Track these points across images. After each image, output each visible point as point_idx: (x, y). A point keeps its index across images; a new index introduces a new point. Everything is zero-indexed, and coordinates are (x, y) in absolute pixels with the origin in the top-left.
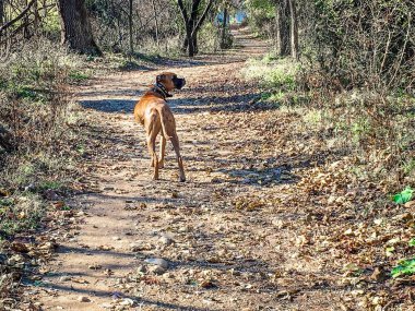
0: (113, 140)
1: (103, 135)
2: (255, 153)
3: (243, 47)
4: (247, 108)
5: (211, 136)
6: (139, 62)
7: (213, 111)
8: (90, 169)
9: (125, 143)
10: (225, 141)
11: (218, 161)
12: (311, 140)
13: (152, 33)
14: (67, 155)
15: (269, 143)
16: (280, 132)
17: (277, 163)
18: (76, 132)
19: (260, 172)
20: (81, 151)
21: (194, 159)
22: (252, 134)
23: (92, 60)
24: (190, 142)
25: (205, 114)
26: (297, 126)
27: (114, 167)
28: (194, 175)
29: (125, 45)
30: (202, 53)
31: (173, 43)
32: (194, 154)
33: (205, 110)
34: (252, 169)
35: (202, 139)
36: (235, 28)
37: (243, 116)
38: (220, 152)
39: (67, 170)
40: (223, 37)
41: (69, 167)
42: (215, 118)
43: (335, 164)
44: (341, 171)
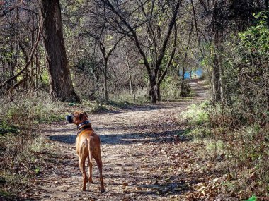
0: (64, 164)
1: (58, 160)
2: (164, 172)
3: (198, 95)
4: (171, 141)
5: (137, 161)
6: (109, 107)
7: (145, 142)
8: (38, 183)
9: (72, 165)
10: (145, 164)
11: (135, 178)
12: (206, 163)
13: (127, 85)
14: (24, 173)
15: (177, 165)
16: (187, 157)
17: (177, 179)
18: (38, 158)
19: (162, 186)
20: (37, 171)
21: (119, 176)
22: (167, 159)
23: (72, 105)
24: (120, 165)
25: (139, 144)
26: (200, 153)
27: (56, 182)
28: (113, 188)
29: (100, 94)
30: (164, 100)
31: (143, 92)
32: (119, 174)
33: (140, 142)
34: (157, 184)
35: (130, 163)
36: (195, 80)
37: (165, 146)
38: (139, 172)
39: (21, 184)
40: (182, 88)
41: (23, 182)
42: (145, 147)
43: (216, 180)
44: (217, 184)
